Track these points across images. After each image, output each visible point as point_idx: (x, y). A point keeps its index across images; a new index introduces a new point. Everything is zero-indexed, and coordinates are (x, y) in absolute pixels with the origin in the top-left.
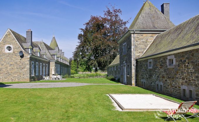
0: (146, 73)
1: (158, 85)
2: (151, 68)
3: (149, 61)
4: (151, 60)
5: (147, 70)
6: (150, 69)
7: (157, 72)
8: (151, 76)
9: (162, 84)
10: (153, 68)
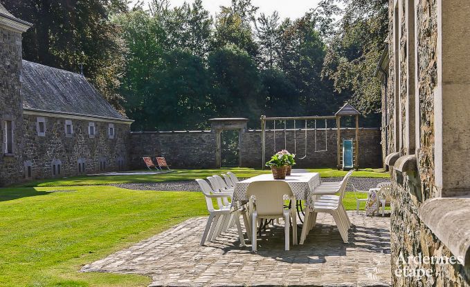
0: (32, 146)
1: (54, 166)
2: (43, 135)
3: (39, 120)
4: (43, 120)
5: (34, 139)
6: (41, 138)
7: (53, 143)
8: (42, 151)
9: (60, 162)
10: (46, 135)
